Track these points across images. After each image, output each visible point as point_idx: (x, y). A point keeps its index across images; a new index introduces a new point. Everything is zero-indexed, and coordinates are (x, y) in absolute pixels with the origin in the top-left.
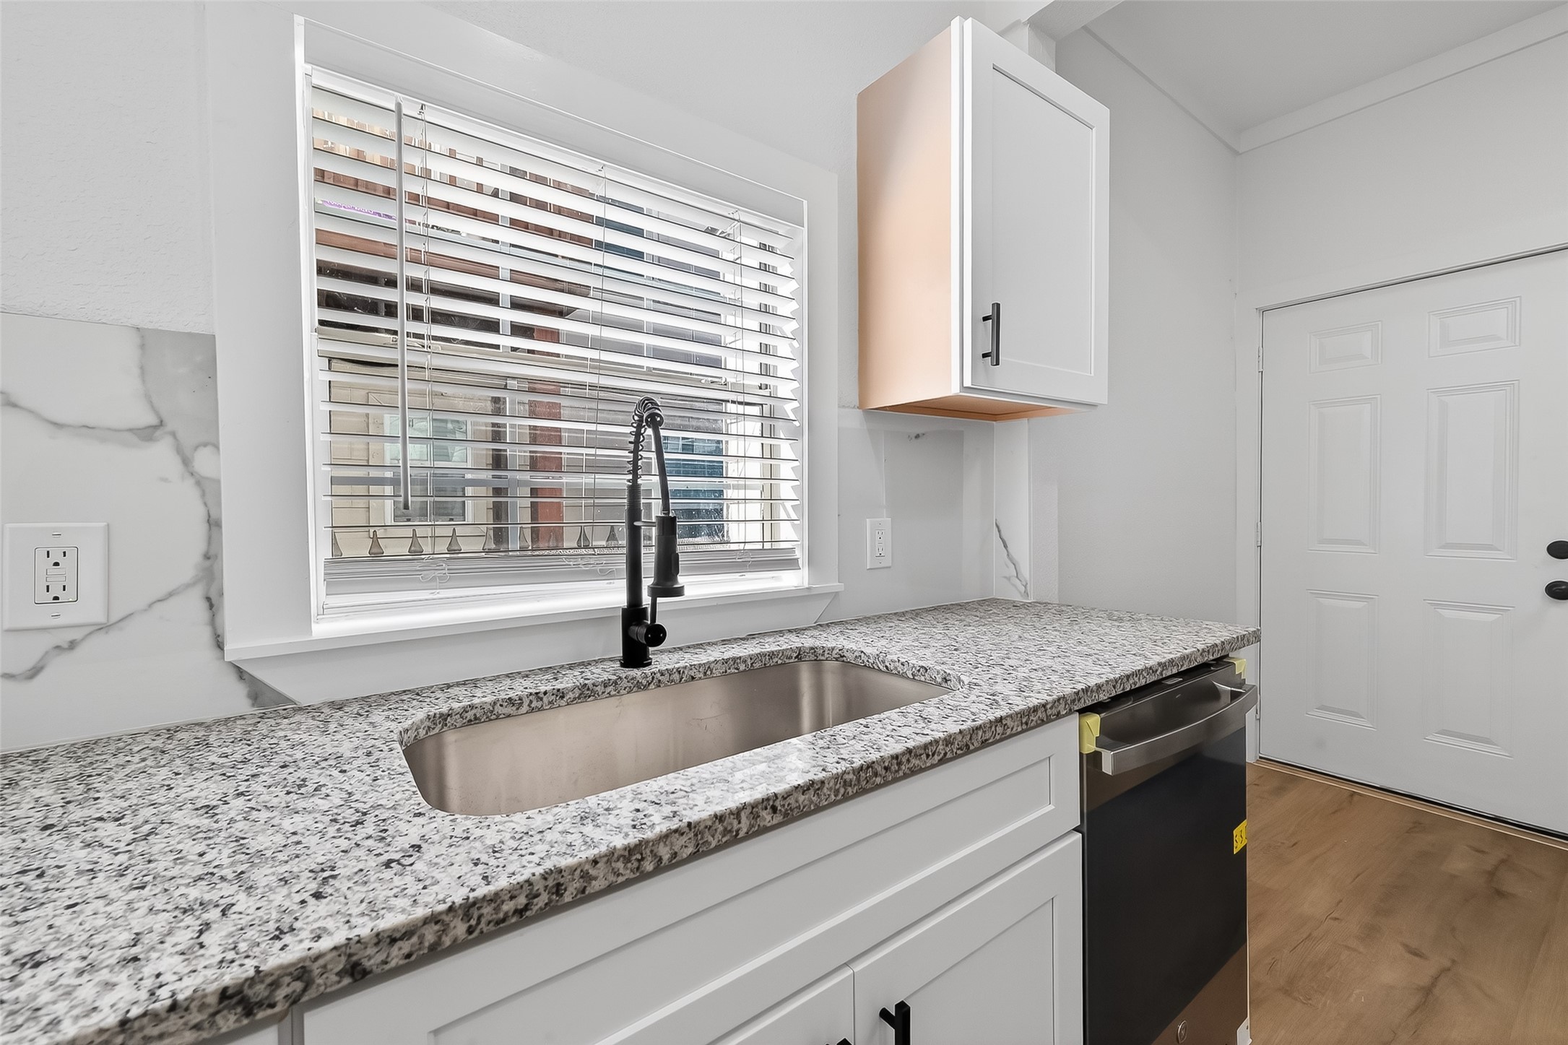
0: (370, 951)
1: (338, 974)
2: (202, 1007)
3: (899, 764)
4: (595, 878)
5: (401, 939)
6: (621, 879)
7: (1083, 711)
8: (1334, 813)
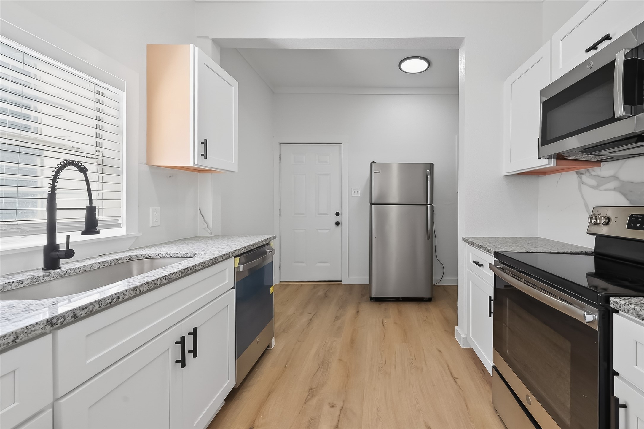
0: (79, 311)
1: (71, 317)
2: (43, 324)
3: (194, 268)
4: (126, 295)
5: (85, 309)
6: (132, 296)
7: (235, 257)
8: (297, 290)
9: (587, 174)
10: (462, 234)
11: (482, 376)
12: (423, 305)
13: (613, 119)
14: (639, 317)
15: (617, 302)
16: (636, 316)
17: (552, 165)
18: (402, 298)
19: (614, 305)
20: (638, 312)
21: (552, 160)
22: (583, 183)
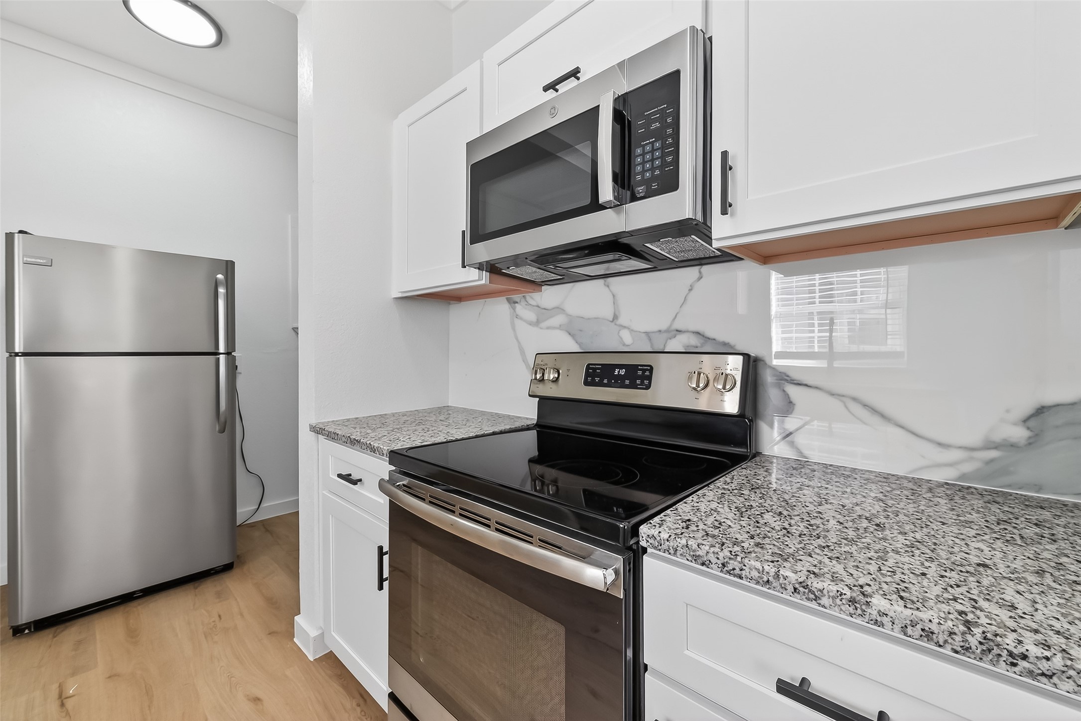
9: (523, 303)
10: (307, 417)
11: (361, 711)
12: (209, 588)
13: (595, 206)
14: (695, 560)
15: (653, 536)
16: (690, 559)
17: (483, 282)
18: (141, 591)
19: (648, 541)
20: (694, 551)
21: (484, 272)
22: (517, 316)
